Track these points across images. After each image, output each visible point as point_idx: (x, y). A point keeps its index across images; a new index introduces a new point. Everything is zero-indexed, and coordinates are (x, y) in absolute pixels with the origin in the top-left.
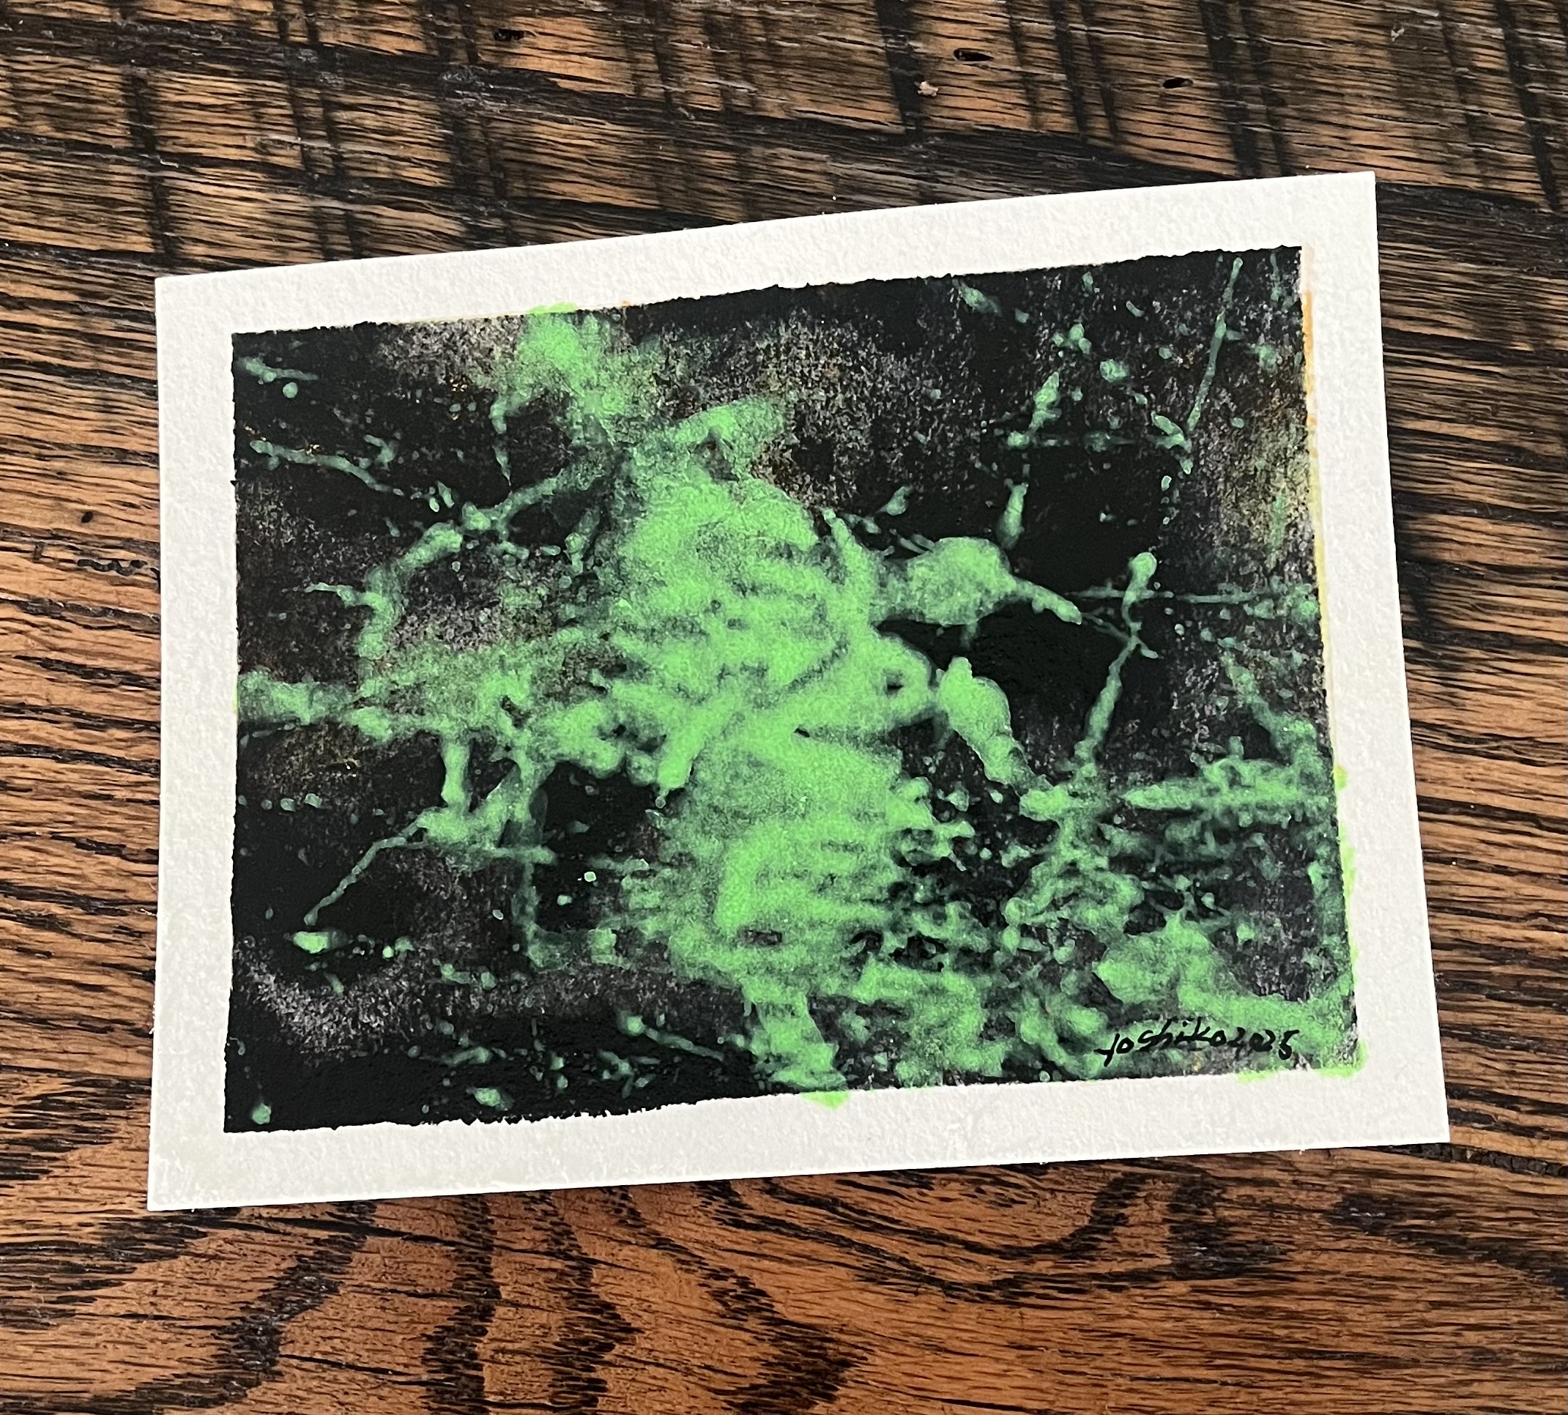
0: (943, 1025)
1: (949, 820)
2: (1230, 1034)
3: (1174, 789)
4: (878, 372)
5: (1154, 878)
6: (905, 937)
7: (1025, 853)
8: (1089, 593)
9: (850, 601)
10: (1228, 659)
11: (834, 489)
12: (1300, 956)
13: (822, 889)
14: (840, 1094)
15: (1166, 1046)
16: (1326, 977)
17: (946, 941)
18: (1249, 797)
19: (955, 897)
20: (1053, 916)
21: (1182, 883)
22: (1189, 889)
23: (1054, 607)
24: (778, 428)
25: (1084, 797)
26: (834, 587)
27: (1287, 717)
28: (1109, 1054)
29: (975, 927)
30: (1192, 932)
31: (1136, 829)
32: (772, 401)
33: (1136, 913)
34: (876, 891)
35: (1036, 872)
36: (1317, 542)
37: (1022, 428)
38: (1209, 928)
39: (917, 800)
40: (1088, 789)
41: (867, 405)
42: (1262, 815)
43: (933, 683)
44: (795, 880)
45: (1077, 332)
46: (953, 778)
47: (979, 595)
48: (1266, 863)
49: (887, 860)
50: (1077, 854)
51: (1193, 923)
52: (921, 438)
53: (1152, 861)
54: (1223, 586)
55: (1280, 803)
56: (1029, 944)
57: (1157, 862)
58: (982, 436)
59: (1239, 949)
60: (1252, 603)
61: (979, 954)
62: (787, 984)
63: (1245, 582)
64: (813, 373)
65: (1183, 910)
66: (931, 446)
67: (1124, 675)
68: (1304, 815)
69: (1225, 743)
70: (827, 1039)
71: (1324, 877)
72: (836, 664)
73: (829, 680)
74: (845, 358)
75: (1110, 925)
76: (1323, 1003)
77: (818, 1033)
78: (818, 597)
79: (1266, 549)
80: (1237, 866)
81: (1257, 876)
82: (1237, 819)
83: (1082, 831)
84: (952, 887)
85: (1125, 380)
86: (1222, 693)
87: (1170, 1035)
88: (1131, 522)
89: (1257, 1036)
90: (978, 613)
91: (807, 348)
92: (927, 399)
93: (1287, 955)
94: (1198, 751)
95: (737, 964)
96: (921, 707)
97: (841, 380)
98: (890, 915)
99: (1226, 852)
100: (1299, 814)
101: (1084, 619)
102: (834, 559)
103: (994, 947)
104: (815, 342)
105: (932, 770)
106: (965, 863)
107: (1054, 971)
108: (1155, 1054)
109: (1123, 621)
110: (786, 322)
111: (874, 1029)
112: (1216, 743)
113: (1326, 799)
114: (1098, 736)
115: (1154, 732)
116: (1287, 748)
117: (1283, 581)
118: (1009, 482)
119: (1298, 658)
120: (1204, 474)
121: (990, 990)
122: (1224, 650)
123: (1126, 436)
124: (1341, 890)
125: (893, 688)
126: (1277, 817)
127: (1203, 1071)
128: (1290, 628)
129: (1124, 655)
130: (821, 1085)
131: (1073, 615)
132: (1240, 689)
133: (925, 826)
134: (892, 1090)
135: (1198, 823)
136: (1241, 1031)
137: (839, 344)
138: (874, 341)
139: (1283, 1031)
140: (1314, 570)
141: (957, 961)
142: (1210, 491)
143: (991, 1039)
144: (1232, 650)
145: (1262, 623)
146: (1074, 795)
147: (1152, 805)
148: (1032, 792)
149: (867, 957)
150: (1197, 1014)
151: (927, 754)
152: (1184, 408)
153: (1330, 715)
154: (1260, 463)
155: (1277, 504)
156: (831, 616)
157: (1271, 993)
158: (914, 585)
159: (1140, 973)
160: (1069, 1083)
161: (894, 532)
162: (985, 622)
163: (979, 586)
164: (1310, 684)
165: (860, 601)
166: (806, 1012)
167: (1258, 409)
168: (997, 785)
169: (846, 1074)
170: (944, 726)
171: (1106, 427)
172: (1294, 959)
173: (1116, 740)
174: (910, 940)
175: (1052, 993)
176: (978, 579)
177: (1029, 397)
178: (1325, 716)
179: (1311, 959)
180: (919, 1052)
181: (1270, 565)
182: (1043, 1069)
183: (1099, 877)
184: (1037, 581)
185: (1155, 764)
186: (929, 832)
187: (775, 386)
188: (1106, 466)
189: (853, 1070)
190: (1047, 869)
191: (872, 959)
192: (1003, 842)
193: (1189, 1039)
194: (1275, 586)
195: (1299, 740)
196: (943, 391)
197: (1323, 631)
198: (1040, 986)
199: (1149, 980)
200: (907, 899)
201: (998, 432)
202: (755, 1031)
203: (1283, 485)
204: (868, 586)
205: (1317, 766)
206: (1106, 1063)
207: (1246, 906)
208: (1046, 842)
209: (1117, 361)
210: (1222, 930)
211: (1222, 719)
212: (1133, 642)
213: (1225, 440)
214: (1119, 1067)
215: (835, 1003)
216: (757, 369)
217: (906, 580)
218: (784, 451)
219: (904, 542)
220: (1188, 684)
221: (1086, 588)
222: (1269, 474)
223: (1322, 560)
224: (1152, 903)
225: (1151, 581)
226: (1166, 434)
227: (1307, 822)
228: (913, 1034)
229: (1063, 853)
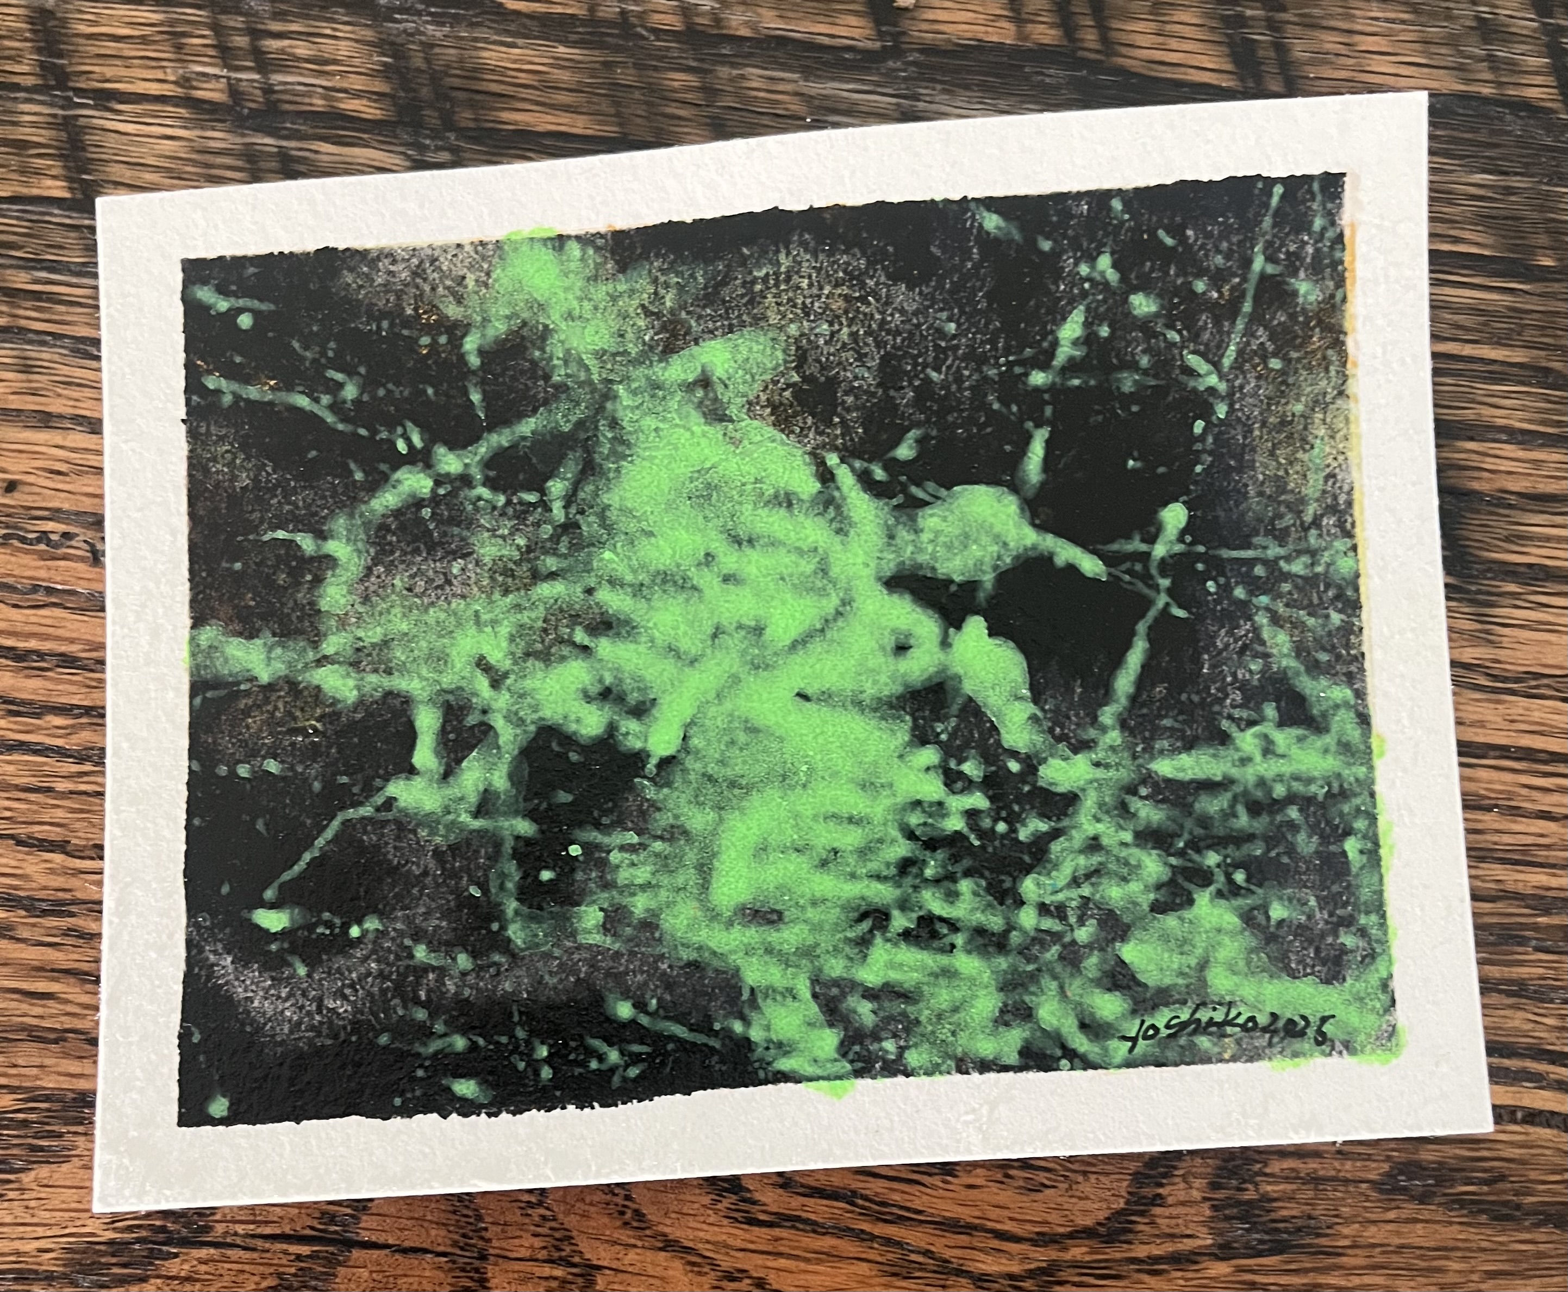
0: (955, 1010)
1: (962, 792)
2: (1263, 1020)
3: (1204, 758)
4: (887, 303)
5: (1181, 854)
6: (914, 916)
7: (1043, 826)
8: (1115, 547)
9: (856, 555)
10: (1262, 619)
11: (838, 432)
12: (1336, 936)
13: (824, 864)
14: (845, 1083)
15: (1195, 1032)
16: (1364, 958)
17: (958, 920)
18: (1284, 768)
19: (967, 874)
20: (1074, 893)
21: (1212, 859)
22: (1218, 866)
23: (1077, 562)
24: (778, 365)
25: (1107, 766)
26: (838, 539)
27: (1324, 682)
28: (1134, 1040)
29: (989, 905)
30: (1221, 911)
31: (1162, 801)
32: (770, 335)
33: (1163, 891)
34: (883, 867)
35: (1056, 847)
36: (1356, 495)
37: (1044, 365)
38: (1240, 907)
39: (928, 769)
40: (1113, 759)
41: (875, 340)
42: (1297, 786)
43: (945, 644)
44: (795, 855)
45: (1104, 262)
46: (966, 745)
47: (995, 548)
48: (1301, 837)
49: (895, 833)
50: (1100, 828)
51: (1223, 902)
52: (934, 375)
53: (1179, 836)
54: (1257, 540)
55: (1316, 774)
56: (1049, 924)
57: (1186, 836)
58: (1001, 374)
59: (1272, 929)
60: (1288, 559)
61: (993, 934)
62: (788, 966)
63: (1281, 537)
64: (817, 304)
65: (1212, 888)
66: (945, 385)
67: (1153, 636)
68: (1341, 786)
69: (1258, 709)
70: (831, 1025)
71: (1361, 852)
72: (840, 623)
73: (833, 641)
74: (851, 287)
75: (1135, 904)
76: (1360, 986)
77: (822, 1017)
78: (820, 550)
79: (1302, 501)
80: (1271, 841)
81: (1291, 851)
82: (1269, 791)
83: (1105, 804)
84: (967, 863)
85: (1157, 315)
86: (1256, 656)
87: (1198, 1021)
88: (1161, 470)
89: (1291, 1022)
90: (995, 568)
91: (810, 277)
92: (940, 333)
93: (1323, 936)
94: (1230, 717)
95: (734, 944)
96: (932, 670)
97: (846, 312)
98: (898, 892)
99: (1260, 824)
100: (1336, 785)
101: (1110, 574)
102: (838, 508)
103: (1010, 927)
104: (818, 270)
105: (944, 737)
106: (980, 837)
107: (1075, 953)
108: (1183, 1041)
109: (1151, 577)
110: (787, 248)
111: (882, 1014)
112: (1249, 708)
113: (1364, 769)
114: (1124, 701)
115: (1184, 697)
116: (1324, 715)
117: (1320, 536)
118: (1029, 425)
119: (1336, 618)
120: (1239, 419)
121: (1005, 972)
122: (1258, 609)
123: (1156, 376)
124: (1379, 866)
125: (902, 648)
126: (1313, 788)
127: (1234, 1059)
128: (1328, 586)
129: (1152, 614)
130: (825, 1074)
131: (1097, 570)
132: (1275, 651)
133: (936, 797)
134: (901, 1079)
135: (1229, 795)
136: (1274, 1016)
137: (845, 272)
138: (884, 268)
139: (1319, 1015)
140: (1353, 525)
141: (969, 941)
142: (1245, 438)
143: (1007, 1024)
144: (1267, 609)
145: (1299, 581)
146: (1097, 764)
147: (1180, 776)
148: (1052, 761)
149: (873, 936)
150: (1228, 998)
151: (939, 720)
152: (1219, 347)
153: (1368, 680)
154: (1299, 408)
155: (1316, 451)
156: (835, 571)
157: (1306, 975)
158: (925, 537)
159: (1166, 955)
160: (1091, 1072)
161: (903, 478)
162: (1003, 577)
163: (997, 538)
164: (1348, 646)
165: (866, 553)
166: (808, 995)
167: (1297, 348)
168: (1014, 754)
169: (851, 1062)
170: (957, 691)
171: (1133, 366)
172: (1330, 940)
173: (1143, 705)
174: (920, 919)
175: (1072, 975)
176: (997, 529)
177: (1052, 332)
178: (1363, 681)
179: (1348, 940)
180: (931, 1039)
181: (1308, 518)
182: (1063, 1057)
183: (1124, 853)
184: (1059, 533)
185: (1183, 731)
186: (940, 804)
187: (774, 318)
188: (1135, 409)
189: (859, 1057)
190: (1067, 844)
191: (878, 940)
192: (1019, 815)
193: (1220, 1025)
194: (1312, 540)
195: (1337, 706)
196: (959, 325)
197: (1362, 590)
198: (1058, 968)
199: (1176, 961)
200: (916, 876)
201: (1018, 370)
202: (754, 1016)
203: (1322, 432)
204: (875, 538)
205: (1354, 734)
206: (1131, 1050)
207: (1280, 883)
208: (1066, 815)
209: (1147, 295)
210: (1253, 909)
211: (1255, 683)
212: (1162, 600)
213: (1262, 383)
214: (1145, 1055)
215: (838, 986)
216: (753, 300)
217: (916, 532)
218: (784, 390)
219: (914, 490)
220: (1219, 644)
221: (1112, 541)
222: (1306, 418)
223: (1362, 513)
224: (1180, 880)
225: (1183, 532)
226: (1199, 375)
227: (1344, 794)
228: (923, 1019)
229: (1086, 827)
